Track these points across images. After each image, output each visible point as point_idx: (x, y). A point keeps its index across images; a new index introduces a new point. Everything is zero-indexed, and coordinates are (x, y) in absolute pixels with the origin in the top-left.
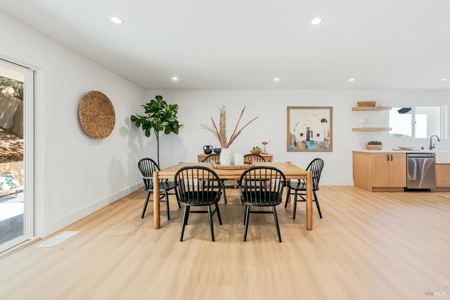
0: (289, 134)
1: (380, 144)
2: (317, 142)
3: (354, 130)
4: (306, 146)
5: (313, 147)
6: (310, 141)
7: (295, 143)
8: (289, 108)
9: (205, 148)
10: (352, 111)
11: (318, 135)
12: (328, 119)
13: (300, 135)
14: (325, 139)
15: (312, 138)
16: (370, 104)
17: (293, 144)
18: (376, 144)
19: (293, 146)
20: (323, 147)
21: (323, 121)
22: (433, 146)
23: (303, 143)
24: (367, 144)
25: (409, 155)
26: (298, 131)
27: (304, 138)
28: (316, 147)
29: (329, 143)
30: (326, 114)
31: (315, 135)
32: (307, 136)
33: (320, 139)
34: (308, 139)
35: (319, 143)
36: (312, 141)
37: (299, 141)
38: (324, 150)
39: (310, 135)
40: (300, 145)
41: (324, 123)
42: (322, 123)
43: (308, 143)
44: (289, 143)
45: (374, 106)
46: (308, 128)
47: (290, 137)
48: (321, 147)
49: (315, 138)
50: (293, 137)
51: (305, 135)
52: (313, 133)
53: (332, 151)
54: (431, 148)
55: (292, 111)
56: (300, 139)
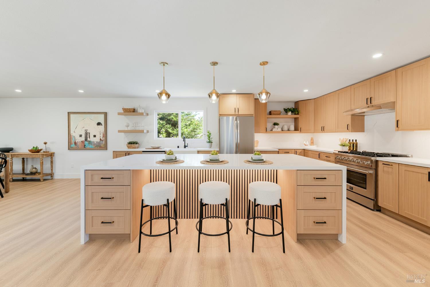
0: (70, 135)
2: (94, 142)
3: (120, 132)
4: (85, 146)
5: (91, 146)
6: (88, 141)
7: (75, 143)
8: (69, 113)
10: (118, 116)
11: (95, 136)
12: (103, 122)
13: (79, 136)
14: (101, 139)
15: (90, 138)
16: (129, 110)
17: (73, 143)
18: (134, 144)
19: (73, 145)
20: (99, 146)
21: (99, 124)
22: (186, 145)
23: (82, 143)
24: (128, 144)
26: (77, 134)
27: (83, 139)
28: (93, 146)
29: (104, 143)
30: (101, 118)
31: (92, 136)
32: (85, 137)
33: (96, 140)
34: (86, 140)
35: (95, 143)
36: (90, 141)
37: (79, 141)
38: (100, 149)
39: (88, 136)
40: (80, 145)
41: (99, 126)
42: (98, 126)
43: (86, 143)
44: (70, 143)
45: (134, 112)
46: (86, 130)
47: (71, 138)
48: (97, 146)
49: (92, 139)
50: (73, 137)
51: (83, 136)
52: (90, 135)
53: (107, 150)
54: (185, 147)
55: (72, 116)
56: (79, 140)
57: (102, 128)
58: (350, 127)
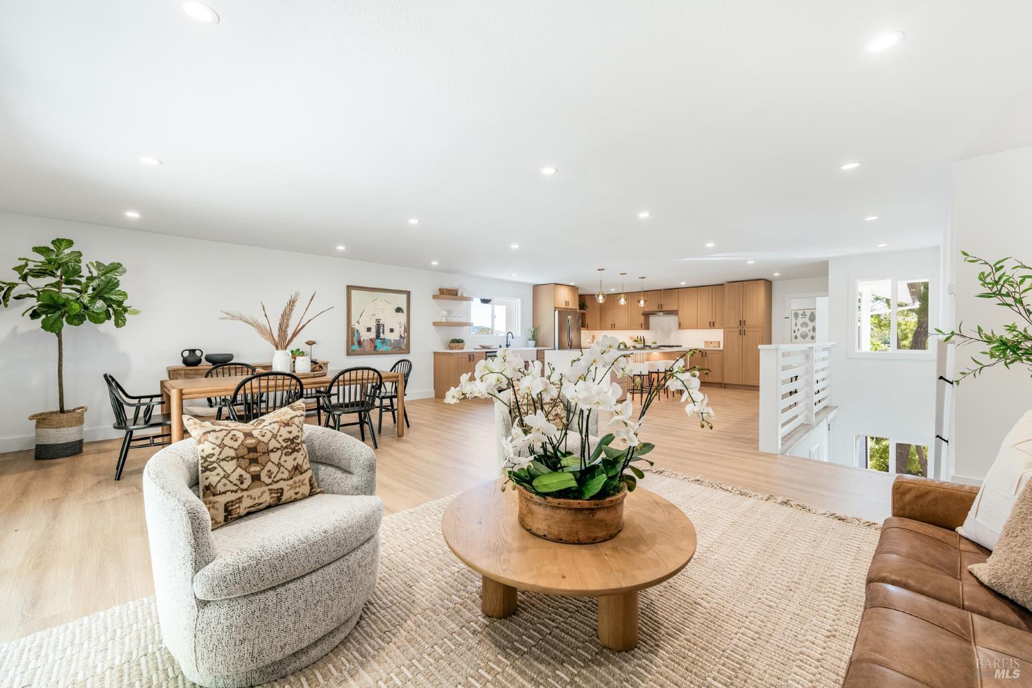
0: (350, 329)
1: (462, 341)
2: (390, 340)
3: (435, 324)
4: (376, 347)
5: (385, 348)
6: (381, 339)
7: (360, 343)
8: (349, 288)
9: (186, 354)
10: (433, 300)
11: (392, 330)
12: (404, 308)
13: (366, 330)
14: (401, 336)
15: (384, 334)
16: (452, 292)
17: (356, 343)
18: (458, 342)
19: (356, 347)
20: (398, 347)
21: (399, 310)
22: (509, 344)
23: (371, 342)
24: (449, 342)
25: (488, 354)
26: (363, 325)
27: (373, 335)
28: (389, 348)
29: (405, 342)
30: (401, 301)
31: (387, 330)
32: (377, 332)
33: (394, 337)
34: (378, 336)
35: (392, 341)
36: (384, 339)
37: (365, 339)
38: (400, 352)
39: (381, 331)
40: (367, 346)
41: (400, 314)
42: (397, 313)
43: (378, 342)
44: (350, 342)
45: (456, 295)
46: (378, 321)
47: (351, 332)
48: (395, 347)
49: (387, 335)
50: (356, 333)
51: (374, 330)
52: (385, 328)
53: (409, 353)
54: (507, 346)
55: (353, 292)
56: (366, 336)
57: (402, 317)
58: (643, 326)
